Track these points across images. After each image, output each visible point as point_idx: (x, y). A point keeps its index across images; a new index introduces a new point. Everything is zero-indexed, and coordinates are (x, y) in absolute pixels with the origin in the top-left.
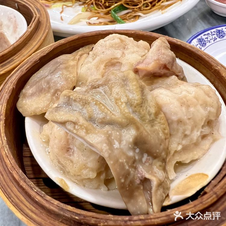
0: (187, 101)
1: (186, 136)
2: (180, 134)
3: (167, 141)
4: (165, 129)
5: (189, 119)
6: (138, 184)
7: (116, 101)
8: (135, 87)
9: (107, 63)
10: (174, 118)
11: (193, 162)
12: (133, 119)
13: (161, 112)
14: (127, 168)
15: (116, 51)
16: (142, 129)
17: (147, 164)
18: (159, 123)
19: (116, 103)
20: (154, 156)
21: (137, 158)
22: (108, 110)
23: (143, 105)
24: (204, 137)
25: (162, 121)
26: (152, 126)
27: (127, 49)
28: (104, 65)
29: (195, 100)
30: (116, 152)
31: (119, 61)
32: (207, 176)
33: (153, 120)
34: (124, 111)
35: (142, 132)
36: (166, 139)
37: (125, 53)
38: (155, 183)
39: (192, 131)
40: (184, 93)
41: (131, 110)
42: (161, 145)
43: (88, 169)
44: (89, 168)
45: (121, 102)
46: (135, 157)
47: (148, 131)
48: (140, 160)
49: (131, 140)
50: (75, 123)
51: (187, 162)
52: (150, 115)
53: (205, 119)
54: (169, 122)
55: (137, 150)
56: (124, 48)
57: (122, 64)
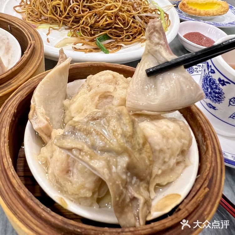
0: (167, 134)
1: (165, 162)
2: (160, 161)
3: (151, 166)
4: (150, 157)
5: (168, 149)
6: (128, 202)
7: (113, 133)
8: (128, 121)
9: (101, 95)
10: (157, 148)
11: (169, 184)
12: (127, 148)
13: (147, 142)
14: (121, 188)
15: (110, 86)
16: (133, 156)
17: (136, 186)
18: (146, 151)
19: (114, 134)
20: (141, 179)
21: (128, 180)
22: (108, 140)
23: (134, 136)
24: (178, 163)
25: (148, 150)
26: (140, 154)
27: (118, 84)
28: (98, 97)
29: (173, 134)
30: (114, 175)
31: (111, 94)
32: (180, 196)
33: (141, 149)
34: (120, 141)
35: (132, 160)
36: (150, 165)
37: (117, 88)
38: (142, 201)
39: (170, 158)
40: (165, 127)
41: (125, 140)
42: (146, 169)
43: (85, 189)
44: (87, 188)
45: (117, 133)
46: (127, 179)
47: (137, 158)
48: (131, 182)
49: (125, 165)
50: (80, 150)
51: (165, 184)
52: (139, 144)
53: (180, 149)
54: (153, 151)
55: (129, 174)
56: (116, 84)
57: (113, 97)
